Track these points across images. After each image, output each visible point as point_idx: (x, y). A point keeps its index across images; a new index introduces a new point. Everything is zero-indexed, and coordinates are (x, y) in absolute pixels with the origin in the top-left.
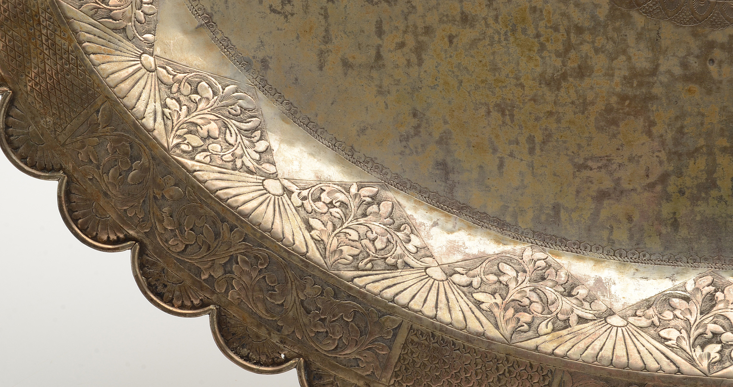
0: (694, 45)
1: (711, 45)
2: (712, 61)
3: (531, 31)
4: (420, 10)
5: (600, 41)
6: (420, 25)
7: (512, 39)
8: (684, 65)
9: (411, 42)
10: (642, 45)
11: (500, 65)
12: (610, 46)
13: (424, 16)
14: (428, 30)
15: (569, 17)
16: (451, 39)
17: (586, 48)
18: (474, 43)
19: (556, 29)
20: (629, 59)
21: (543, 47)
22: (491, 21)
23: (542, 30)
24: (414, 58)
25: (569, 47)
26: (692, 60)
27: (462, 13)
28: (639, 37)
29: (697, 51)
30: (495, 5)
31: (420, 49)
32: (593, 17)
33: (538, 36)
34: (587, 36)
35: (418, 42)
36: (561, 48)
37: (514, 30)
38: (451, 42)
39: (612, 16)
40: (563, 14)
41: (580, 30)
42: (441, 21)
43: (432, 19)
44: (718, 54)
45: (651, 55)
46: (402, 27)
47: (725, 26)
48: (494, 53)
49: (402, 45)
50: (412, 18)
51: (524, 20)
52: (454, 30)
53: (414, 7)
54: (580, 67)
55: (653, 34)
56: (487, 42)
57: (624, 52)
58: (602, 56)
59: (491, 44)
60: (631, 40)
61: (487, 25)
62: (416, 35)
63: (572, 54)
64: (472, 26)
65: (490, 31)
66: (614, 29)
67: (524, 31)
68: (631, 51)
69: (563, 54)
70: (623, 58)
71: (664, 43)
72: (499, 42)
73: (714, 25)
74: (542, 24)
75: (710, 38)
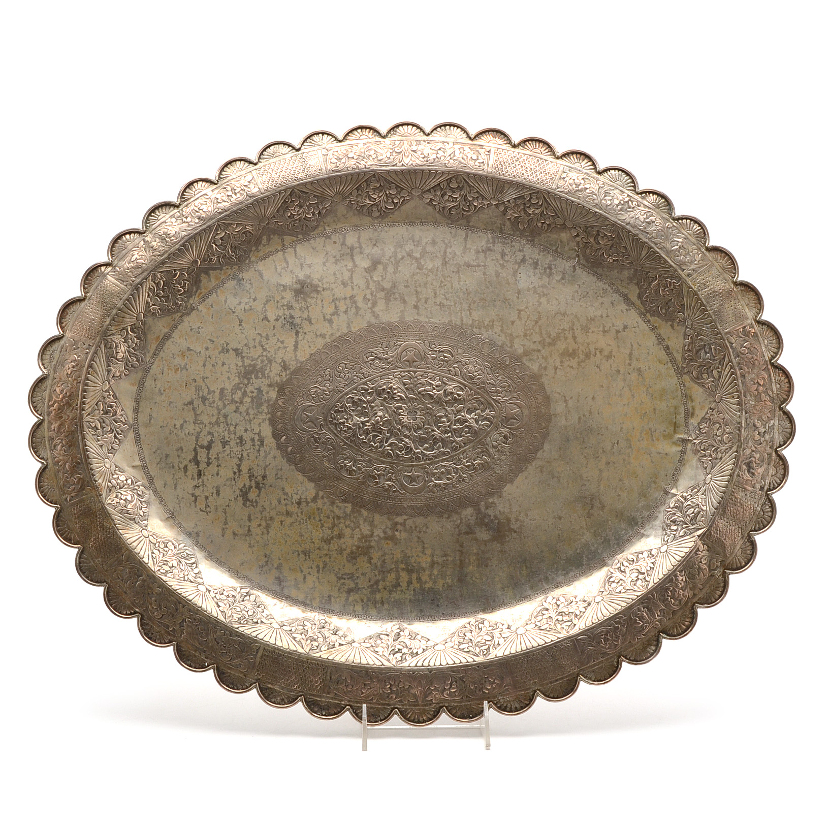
0: (389, 524)
1: (396, 524)
2: (397, 530)
3: (317, 518)
4: (268, 510)
5: (348, 522)
6: (268, 516)
7: (309, 522)
8: (385, 532)
9: (264, 524)
10: (366, 524)
11: (304, 534)
12: (352, 525)
13: (269, 512)
14: (271, 519)
15: (334, 512)
16: (282, 522)
17: (341, 525)
18: (292, 524)
19: (328, 517)
20: (361, 530)
21: (322, 526)
22: (299, 514)
23: (322, 518)
24: (265, 532)
25: (334, 525)
26: (388, 530)
27: (287, 511)
28: (365, 520)
29: (390, 527)
30: (301, 507)
31: (268, 527)
32: (345, 512)
33: (320, 520)
34: (342, 521)
35: (267, 524)
36: (330, 525)
37: (310, 518)
38: (282, 524)
39: (353, 511)
40: (331, 511)
41: (339, 518)
42: (277, 514)
43: (273, 513)
44: (399, 527)
45: (370, 528)
46: (260, 518)
47: (402, 515)
48: (301, 528)
49: (260, 525)
50: (264, 513)
51: (314, 513)
52: (283, 519)
53: (265, 508)
54: (339, 534)
55: (371, 519)
56: (298, 523)
57: (358, 527)
58: (348, 529)
59: (300, 525)
60: (361, 522)
61: (298, 516)
62: (266, 521)
63: (336, 528)
64: (291, 517)
65: (299, 519)
66: (354, 517)
67: (314, 518)
68: (361, 527)
69: (332, 528)
70: (358, 529)
71: (376, 523)
72: (303, 523)
73: (397, 515)
74: (322, 515)
75: (396, 520)
